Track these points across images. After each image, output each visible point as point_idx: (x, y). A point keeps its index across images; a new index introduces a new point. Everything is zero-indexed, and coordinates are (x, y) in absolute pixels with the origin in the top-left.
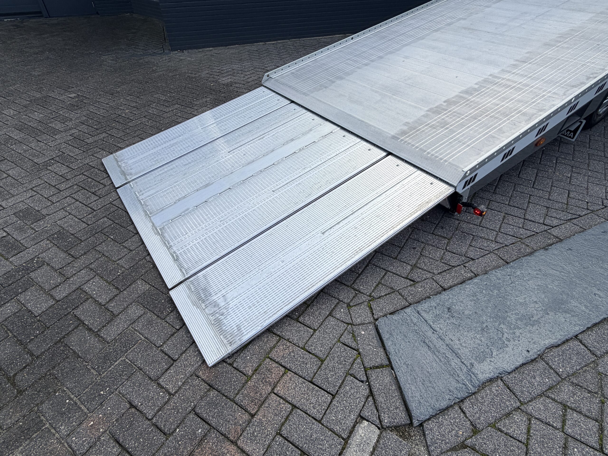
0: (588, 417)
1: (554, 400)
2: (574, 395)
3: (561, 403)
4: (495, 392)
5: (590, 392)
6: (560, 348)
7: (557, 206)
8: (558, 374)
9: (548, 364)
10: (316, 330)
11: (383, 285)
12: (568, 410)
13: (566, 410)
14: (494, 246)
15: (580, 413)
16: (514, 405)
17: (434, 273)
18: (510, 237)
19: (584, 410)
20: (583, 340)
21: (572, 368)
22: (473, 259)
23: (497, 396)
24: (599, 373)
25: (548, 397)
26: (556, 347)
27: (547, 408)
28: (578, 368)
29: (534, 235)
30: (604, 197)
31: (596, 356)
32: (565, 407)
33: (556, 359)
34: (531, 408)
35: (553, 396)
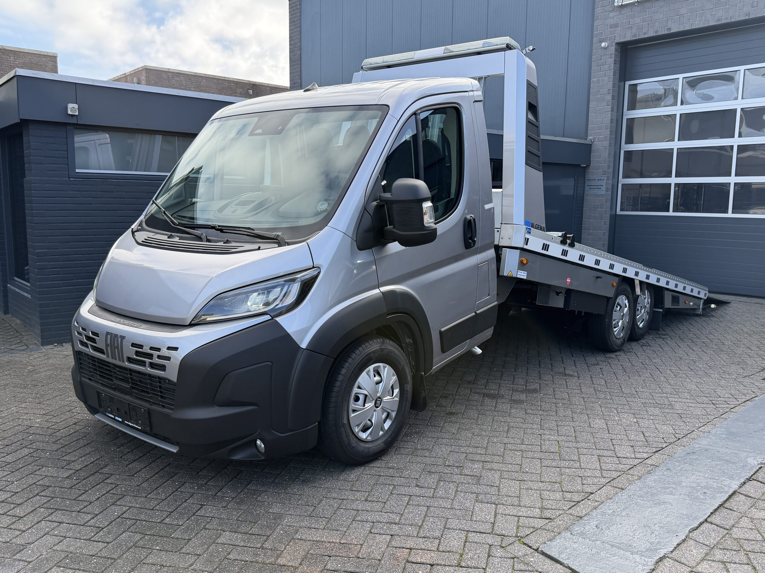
0: (742, 564)
1: (713, 561)
2: (725, 555)
3: (719, 561)
4: (669, 566)
5: (735, 551)
6: (699, 529)
7: (639, 444)
8: (707, 546)
9: (696, 541)
10: (486, 568)
11: (523, 527)
12: (727, 564)
13: (725, 565)
14: (605, 480)
15: (735, 563)
16: (687, 570)
17: (564, 510)
18: (614, 472)
19: (737, 561)
20: (712, 521)
21: (715, 539)
22: (592, 493)
23: (671, 568)
24: (735, 539)
25: (709, 560)
26: (696, 530)
27: (711, 567)
28: (719, 539)
29: (633, 467)
30: (674, 433)
31: (727, 530)
32: (723, 562)
33: (701, 537)
34: (700, 569)
35: (711, 559)
